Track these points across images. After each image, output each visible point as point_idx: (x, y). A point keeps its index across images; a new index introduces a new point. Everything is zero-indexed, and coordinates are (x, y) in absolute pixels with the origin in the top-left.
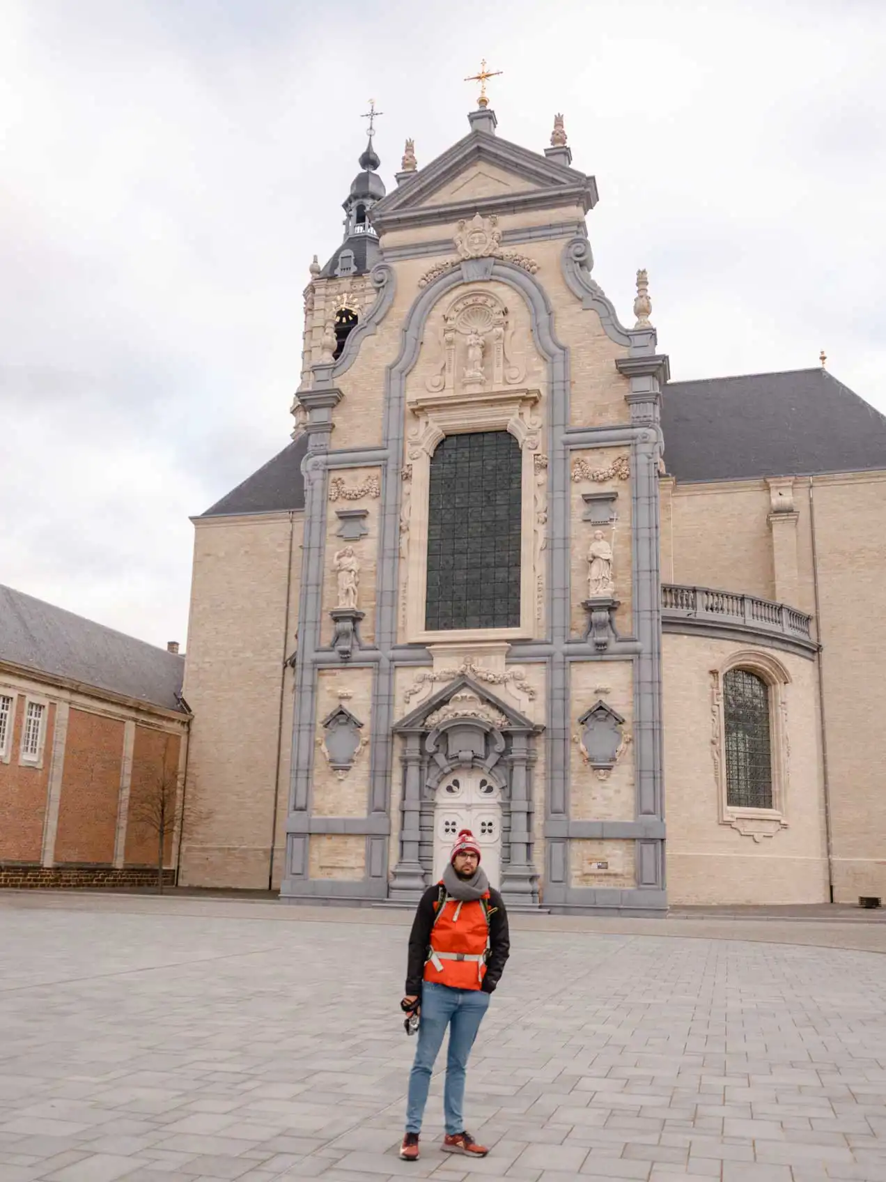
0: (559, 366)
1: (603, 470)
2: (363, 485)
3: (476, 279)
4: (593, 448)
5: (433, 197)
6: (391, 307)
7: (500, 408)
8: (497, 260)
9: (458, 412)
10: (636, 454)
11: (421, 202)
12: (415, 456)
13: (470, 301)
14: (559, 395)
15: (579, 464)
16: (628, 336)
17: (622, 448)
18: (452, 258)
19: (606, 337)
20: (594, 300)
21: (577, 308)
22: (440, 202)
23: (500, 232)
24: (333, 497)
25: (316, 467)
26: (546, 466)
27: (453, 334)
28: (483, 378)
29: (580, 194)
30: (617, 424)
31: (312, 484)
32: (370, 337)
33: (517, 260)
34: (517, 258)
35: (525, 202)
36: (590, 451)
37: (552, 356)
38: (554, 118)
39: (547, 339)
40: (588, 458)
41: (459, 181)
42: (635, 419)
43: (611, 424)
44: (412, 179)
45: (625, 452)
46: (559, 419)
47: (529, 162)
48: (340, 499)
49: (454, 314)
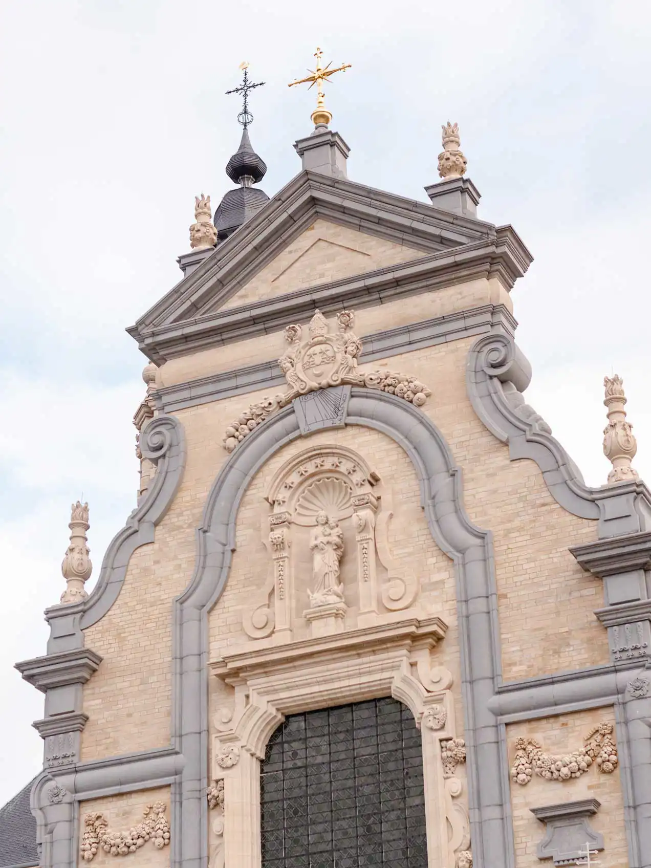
0: (476, 570)
1: (567, 759)
2: (140, 825)
3: (320, 426)
4: (547, 717)
5: (242, 292)
6: (178, 489)
7: (372, 658)
8: (356, 389)
9: (298, 673)
10: (626, 723)
11: (223, 300)
12: (229, 763)
13: (310, 467)
14: (480, 624)
15: (524, 749)
16: (593, 501)
17: (600, 712)
18: (279, 393)
19: (557, 506)
20: (528, 441)
21: (500, 459)
22: (252, 300)
23: (356, 339)
24: (87, 854)
25: (56, 799)
26: (465, 758)
27: (285, 530)
28: (342, 605)
29: (492, 259)
30: (588, 667)
31: (51, 832)
32: (145, 548)
33: (389, 385)
34: (389, 381)
35: (397, 282)
36: (544, 722)
37: (462, 551)
38: (440, 132)
39: (451, 521)
40: (538, 737)
41: (285, 258)
42: (618, 655)
43: (577, 668)
44: (205, 264)
45: (607, 718)
46: (483, 667)
47: (399, 214)
48: (100, 856)
49: (283, 494)
